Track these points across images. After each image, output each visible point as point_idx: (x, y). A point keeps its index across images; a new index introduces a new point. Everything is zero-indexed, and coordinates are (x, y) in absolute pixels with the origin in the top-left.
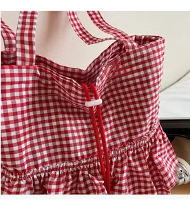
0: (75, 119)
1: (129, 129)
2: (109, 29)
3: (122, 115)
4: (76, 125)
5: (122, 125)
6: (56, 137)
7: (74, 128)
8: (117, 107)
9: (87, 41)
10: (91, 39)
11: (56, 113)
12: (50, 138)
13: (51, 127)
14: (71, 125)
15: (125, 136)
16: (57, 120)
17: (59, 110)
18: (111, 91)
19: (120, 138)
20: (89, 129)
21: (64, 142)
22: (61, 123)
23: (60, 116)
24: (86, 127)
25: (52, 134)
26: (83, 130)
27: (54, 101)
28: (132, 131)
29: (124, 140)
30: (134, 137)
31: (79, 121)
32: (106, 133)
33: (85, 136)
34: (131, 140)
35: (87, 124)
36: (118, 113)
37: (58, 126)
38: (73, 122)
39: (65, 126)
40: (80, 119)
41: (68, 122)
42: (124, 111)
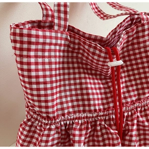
0: (93, 79)
1: (137, 89)
2: (120, 7)
3: (132, 78)
4: (94, 84)
5: (132, 86)
6: (79, 92)
7: (93, 86)
8: (128, 71)
9: (102, 18)
10: (105, 16)
11: (80, 73)
12: (74, 93)
13: (75, 84)
14: (91, 83)
15: (135, 96)
16: (80, 78)
17: (82, 70)
18: (124, 57)
19: (130, 97)
20: (104, 88)
21: (85, 97)
22: (83, 81)
23: (83, 75)
24: (102, 86)
25: (76, 89)
26: (100, 89)
27: (78, 63)
29: (134, 99)
30: (142, 97)
31: (96, 81)
33: (101, 94)
34: (139, 99)
35: (103, 84)
36: (129, 76)
37: (81, 84)
38: (92, 81)
39: (86, 83)
40: (97, 79)
41: (88, 81)
42: (134, 75)
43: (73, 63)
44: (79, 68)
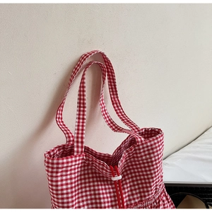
0: (105, 185)
1: (140, 193)
2: (128, 122)
3: (135, 183)
4: (106, 189)
5: (135, 190)
6: (93, 197)
7: (104, 191)
8: (132, 177)
9: (113, 129)
10: (116, 127)
11: (93, 182)
12: (89, 197)
13: (90, 191)
14: (102, 189)
15: (138, 198)
16: (94, 186)
17: (95, 179)
18: (128, 166)
19: (134, 199)
20: (114, 192)
21: (98, 201)
22: (96, 188)
23: (96, 183)
24: (111, 190)
25: (91, 195)
26: (110, 193)
27: (92, 173)
28: (142, 194)
29: (137, 201)
30: (143, 199)
31: (107, 187)
32: (124, 196)
33: (111, 197)
34: (142, 201)
35: (112, 188)
36: (133, 181)
37: (94, 190)
38: (103, 187)
39: (99, 190)
40: (108, 185)
41: (100, 187)
42: (137, 180)
43: (88, 174)
44: (93, 177)
